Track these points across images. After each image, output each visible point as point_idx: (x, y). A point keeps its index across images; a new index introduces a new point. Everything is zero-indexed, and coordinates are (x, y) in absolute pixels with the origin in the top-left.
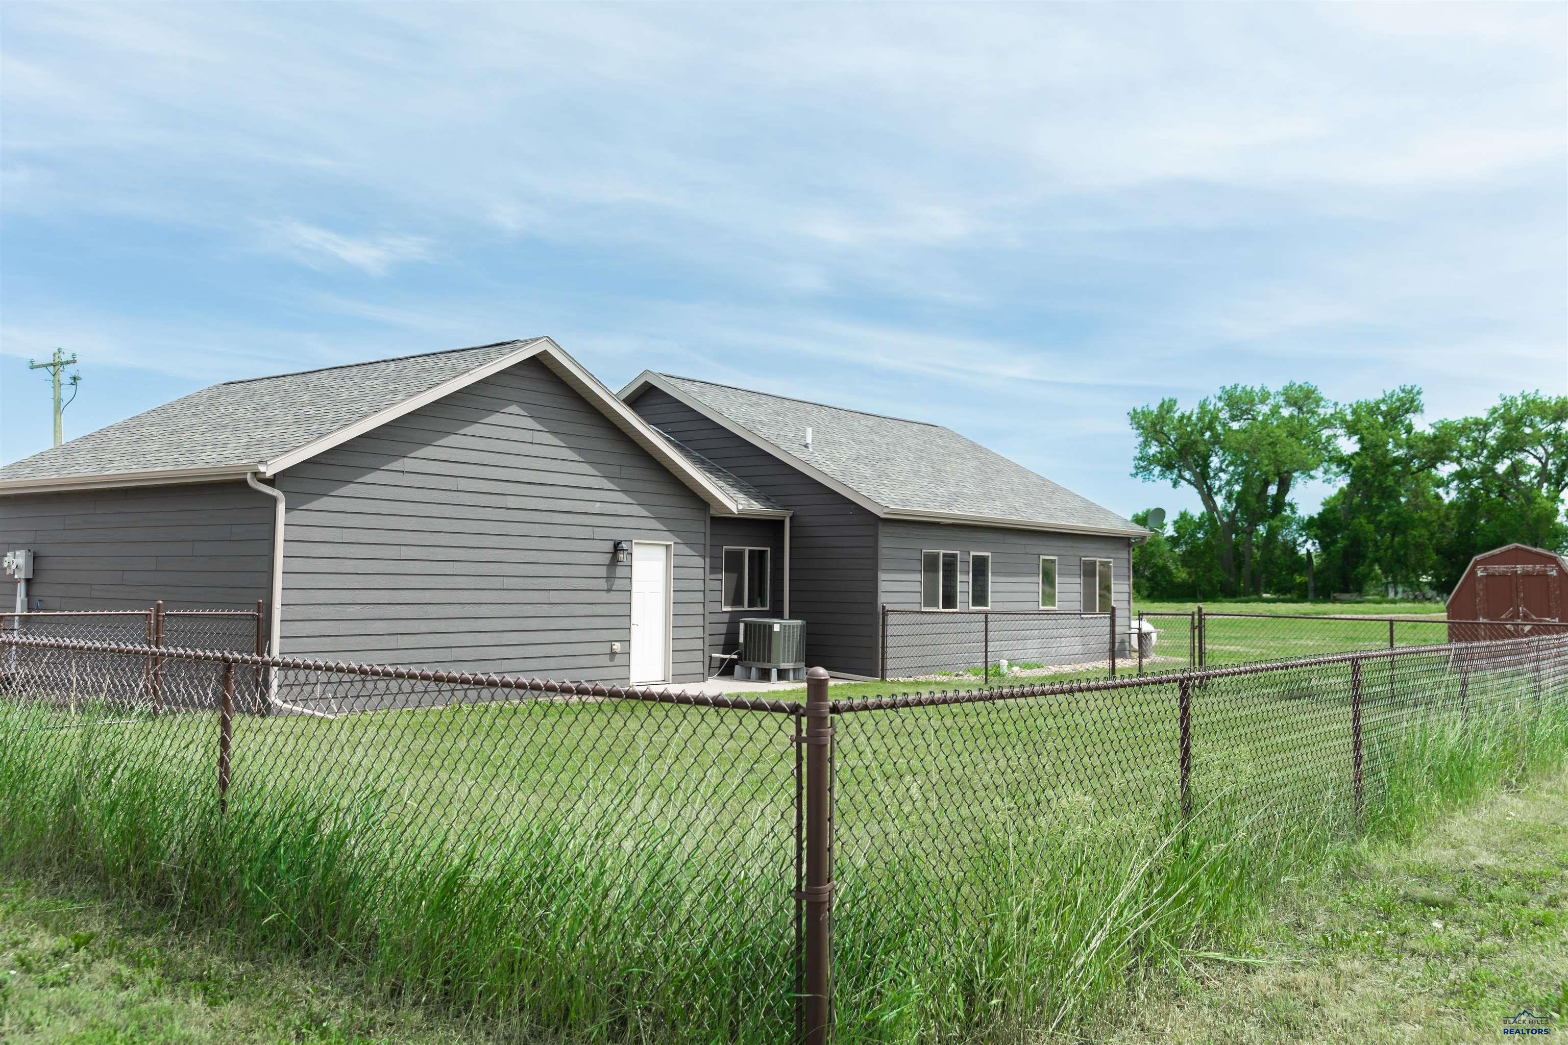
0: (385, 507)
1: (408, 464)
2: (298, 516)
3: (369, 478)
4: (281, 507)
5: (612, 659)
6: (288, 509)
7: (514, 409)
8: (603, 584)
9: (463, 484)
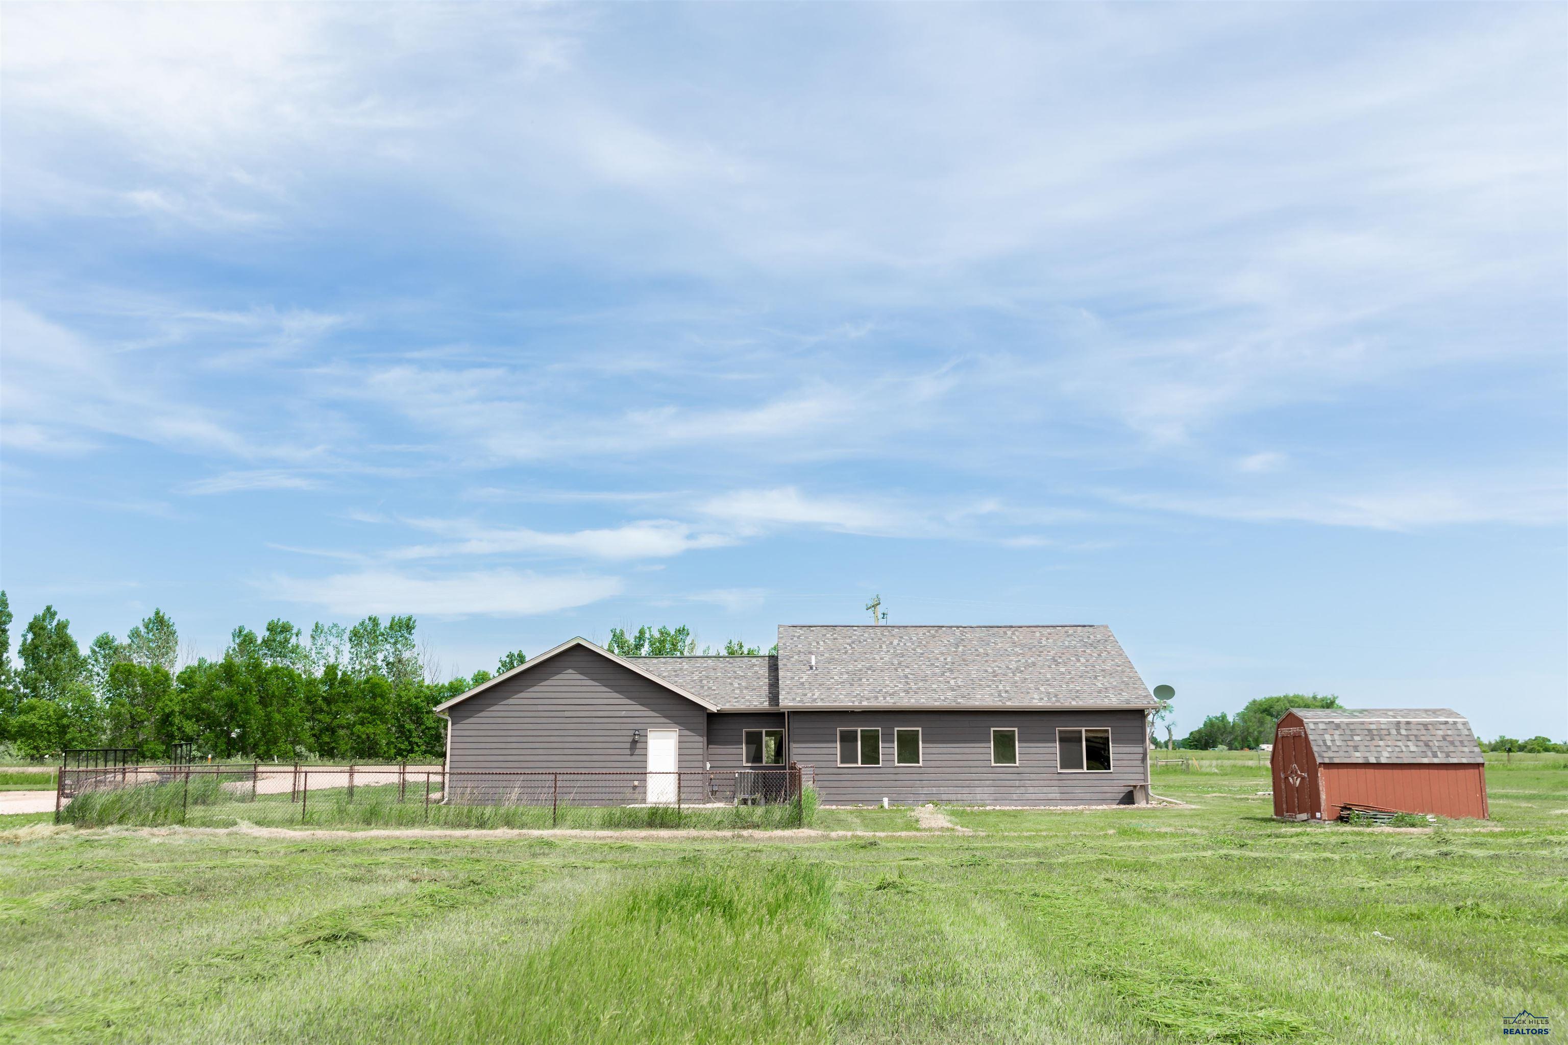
0: (500, 720)
1: (511, 701)
2: (457, 726)
3: (491, 709)
4: (450, 723)
5: (634, 790)
6: (453, 724)
7: (570, 671)
8: (628, 752)
9: (540, 708)
